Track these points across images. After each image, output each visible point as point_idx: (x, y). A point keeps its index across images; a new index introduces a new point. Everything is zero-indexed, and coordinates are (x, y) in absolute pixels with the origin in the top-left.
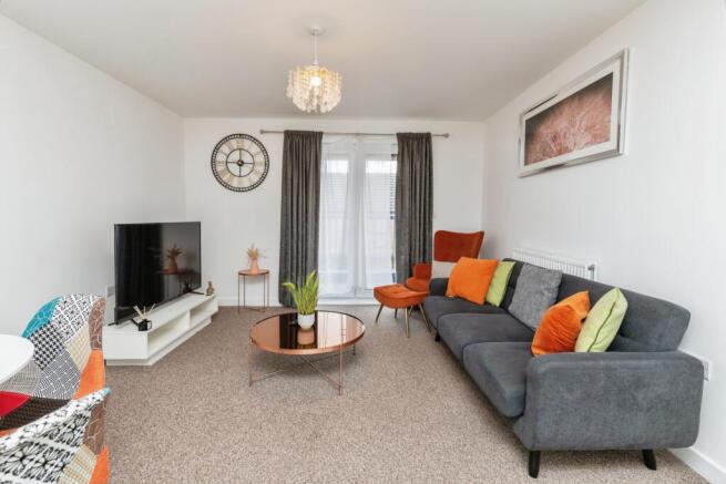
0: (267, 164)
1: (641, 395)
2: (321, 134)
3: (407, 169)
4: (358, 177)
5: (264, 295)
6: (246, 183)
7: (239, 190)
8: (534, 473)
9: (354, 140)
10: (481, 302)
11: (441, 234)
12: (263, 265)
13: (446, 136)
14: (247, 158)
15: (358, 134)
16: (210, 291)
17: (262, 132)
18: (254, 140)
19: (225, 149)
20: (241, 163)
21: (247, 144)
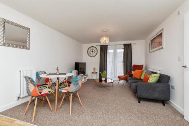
0: (97, 52)
1: (157, 89)
2: (107, 45)
3: (126, 51)
4: (115, 53)
5: (96, 77)
6: (93, 55)
7: (92, 57)
8: (139, 102)
9: (114, 46)
10: (139, 78)
11: (134, 65)
12: (96, 71)
13: (135, 44)
14: (94, 51)
15: (115, 45)
16: (87, 75)
17: (96, 46)
18: (95, 47)
19: (90, 49)
20: (92, 52)
21: (94, 48)
